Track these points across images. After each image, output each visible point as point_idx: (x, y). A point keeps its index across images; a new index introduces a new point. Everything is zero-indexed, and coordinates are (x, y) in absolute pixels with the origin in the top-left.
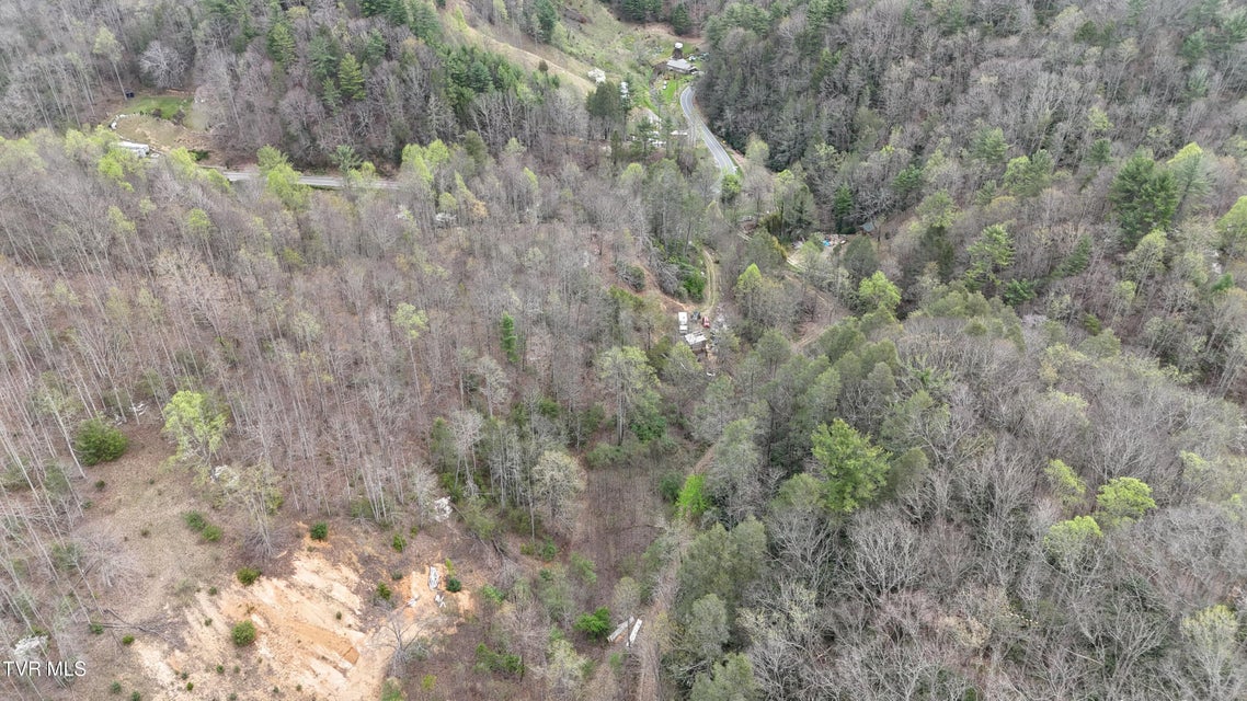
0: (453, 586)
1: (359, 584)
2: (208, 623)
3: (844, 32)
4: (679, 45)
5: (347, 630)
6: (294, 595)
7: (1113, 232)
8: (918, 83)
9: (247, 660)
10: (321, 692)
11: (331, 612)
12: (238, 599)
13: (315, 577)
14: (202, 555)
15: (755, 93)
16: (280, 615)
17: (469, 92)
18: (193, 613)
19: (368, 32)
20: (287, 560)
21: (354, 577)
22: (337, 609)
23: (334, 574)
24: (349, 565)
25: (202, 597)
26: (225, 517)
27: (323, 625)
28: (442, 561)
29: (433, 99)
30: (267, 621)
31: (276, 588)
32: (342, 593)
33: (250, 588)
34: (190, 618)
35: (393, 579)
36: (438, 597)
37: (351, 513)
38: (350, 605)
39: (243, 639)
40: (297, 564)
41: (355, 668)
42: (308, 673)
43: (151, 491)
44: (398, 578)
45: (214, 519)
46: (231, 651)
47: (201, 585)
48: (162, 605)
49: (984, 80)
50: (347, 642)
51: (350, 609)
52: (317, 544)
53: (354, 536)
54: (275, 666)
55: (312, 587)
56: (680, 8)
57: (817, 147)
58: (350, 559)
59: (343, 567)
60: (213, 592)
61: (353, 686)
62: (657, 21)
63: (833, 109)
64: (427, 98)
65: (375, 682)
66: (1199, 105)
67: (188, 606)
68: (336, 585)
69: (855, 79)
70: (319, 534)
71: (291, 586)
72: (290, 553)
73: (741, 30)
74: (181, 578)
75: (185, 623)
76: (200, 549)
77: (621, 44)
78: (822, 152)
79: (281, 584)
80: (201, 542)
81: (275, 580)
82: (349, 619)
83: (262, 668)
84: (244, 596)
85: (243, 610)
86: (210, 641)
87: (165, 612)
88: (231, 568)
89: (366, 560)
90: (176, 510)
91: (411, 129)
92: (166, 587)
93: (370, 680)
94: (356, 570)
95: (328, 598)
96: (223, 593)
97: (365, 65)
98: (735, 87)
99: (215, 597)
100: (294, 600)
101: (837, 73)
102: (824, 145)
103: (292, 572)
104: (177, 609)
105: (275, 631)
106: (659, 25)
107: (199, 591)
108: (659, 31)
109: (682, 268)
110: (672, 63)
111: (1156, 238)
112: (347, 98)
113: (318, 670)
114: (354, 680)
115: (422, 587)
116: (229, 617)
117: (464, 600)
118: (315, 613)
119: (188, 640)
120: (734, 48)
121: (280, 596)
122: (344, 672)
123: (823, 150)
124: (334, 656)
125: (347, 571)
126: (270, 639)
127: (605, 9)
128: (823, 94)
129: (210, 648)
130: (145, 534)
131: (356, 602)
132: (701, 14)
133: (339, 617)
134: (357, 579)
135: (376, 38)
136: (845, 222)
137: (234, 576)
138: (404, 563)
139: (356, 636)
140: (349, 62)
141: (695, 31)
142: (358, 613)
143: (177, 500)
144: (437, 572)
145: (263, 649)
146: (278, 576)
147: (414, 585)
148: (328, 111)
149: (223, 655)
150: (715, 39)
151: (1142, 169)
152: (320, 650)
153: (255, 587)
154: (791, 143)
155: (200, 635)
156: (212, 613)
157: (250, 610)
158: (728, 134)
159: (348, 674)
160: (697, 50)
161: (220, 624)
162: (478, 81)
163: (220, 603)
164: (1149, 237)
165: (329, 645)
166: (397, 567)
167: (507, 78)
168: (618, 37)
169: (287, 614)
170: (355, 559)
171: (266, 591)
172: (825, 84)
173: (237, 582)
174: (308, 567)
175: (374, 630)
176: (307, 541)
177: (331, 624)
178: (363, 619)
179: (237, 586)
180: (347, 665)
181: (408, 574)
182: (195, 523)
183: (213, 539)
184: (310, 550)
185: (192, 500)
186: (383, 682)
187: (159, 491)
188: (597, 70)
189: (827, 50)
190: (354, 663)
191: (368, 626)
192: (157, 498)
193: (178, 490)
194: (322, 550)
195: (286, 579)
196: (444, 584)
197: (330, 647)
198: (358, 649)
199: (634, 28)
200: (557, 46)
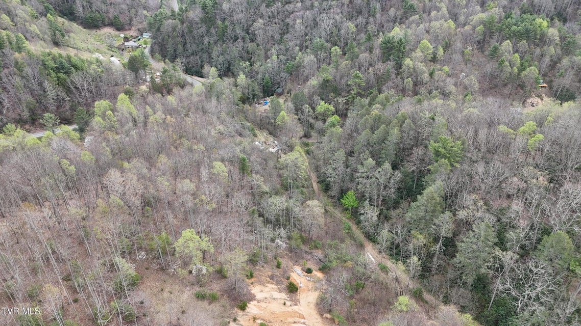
0: (308, 271)
4: (123, 35)
5: (291, 308)
6: (263, 305)
11: (280, 304)
12: (246, 318)
13: (262, 293)
14: (216, 308)
16: (266, 315)
17: (62, 75)
20: (248, 292)
22: (283, 302)
23: (267, 289)
24: (268, 282)
26: (209, 288)
27: (282, 311)
28: (294, 265)
31: (255, 305)
32: (276, 295)
33: (246, 311)
36: (307, 278)
38: (283, 298)
40: (253, 292)
41: (306, 320)
43: (166, 294)
44: (288, 278)
45: (207, 290)
47: (227, 320)
50: (295, 312)
53: (260, 270)
55: (266, 298)
56: (115, 17)
58: (267, 280)
59: (267, 285)
60: (235, 320)
65: (320, 320)
68: (272, 292)
69: (239, 32)
72: (247, 289)
73: (170, 21)
76: (212, 306)
77: (92, 40)
78: (244, 65)
79: (255, 302)
80: (210, 303)
81: (251, 302)
82: (288, 303)
84: (247, 315)
88: (232, 307)
89: (272, 277)
90: (186, 296)
93: (317, 321)
94: (272, 283)
95: (274, 299)
96: (238, 318)
99: (237, 322)
100: (265, 306)
102: (243, 62)
103: (255, 296)
105: (270, 322)
106: (107, 27)
107: (229, 323)
108: (107, 30)
110: (126, 44)
115: (297, 276)
117: (318, 274)
118: (276, 307)
120: (170, 30)
121: (259, 307)
122: (305, 324)
124: (297, 319)
125: (270, 286)
127: (75, 24)
131: (284, 295)
133: (285, 304)
134: (276, 287)
137: (236, 309)
138: (285, 272)
139: (296, 308)
141: (127, 27)
142: (288, 299)
143: (182, 291)
144: (298, 269)
147: (296, 278)
152: (291, 320)
153: (247, 309)
157: (254, 319)
160: (132, 36)
162: (64, 68)
163: (241, 323)
164: (405, 62)
165: (291, 316)
166: (284, 275)
167: (79, 63)
168: (89, 36)
169: (268, 313)
170: (268, 279)
171: (253, 309)
172: (226, 37)
173: (239, 311)
174: (257, 291)
176: (248, 281)
178: (292, 301)
179: (240, 313)
180: (303, 321)
181: (290, 275)
182: (200, 297)
183: (213, 299)
184: (252, 283)
185: (188, 288)
186: (323, 318)
187: (169, 292)
188: (97, 54)
189: (219, 22)
190: (304, 318)
191: (296, 302)
192: (172, 295)
193: (177, 287)
194: (256, 282)
195: (255, 300)
196: (304, 272)
197: (293, 317)
198: (300, 312)
199: (95, 31)
200: (68, 46)
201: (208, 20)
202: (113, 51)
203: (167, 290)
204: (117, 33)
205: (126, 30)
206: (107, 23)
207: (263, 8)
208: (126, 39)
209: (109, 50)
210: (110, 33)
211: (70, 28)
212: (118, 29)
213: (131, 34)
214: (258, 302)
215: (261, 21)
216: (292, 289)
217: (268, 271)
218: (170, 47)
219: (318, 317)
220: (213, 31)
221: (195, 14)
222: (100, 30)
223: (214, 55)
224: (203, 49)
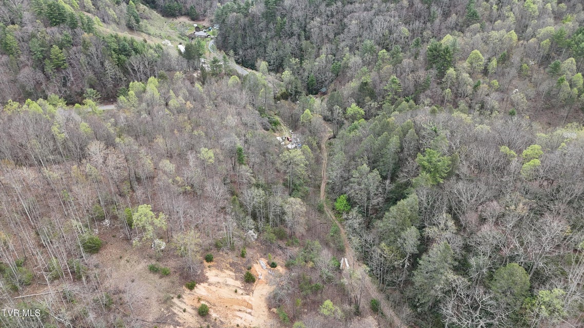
0: (273, 265)
1: (236, 275)
2: (185, 311)
4: (196, 25)
5: (241, 296)
6: (213, 288)
9: (210, 321)
10: (247, 325)
11: (231, 290)
12: (192, 297)
13: (216, 278)
14: (165, 282)
16: (212, 298)
18: (175, 309)
20: (202, 274)
21: (232, 274)
22: (234, 289)
23: (223, 275)
24: (227, 269)
25: (175, 300)
26: (165, 263)
27: (232, 297)
28: (261, 257)
30: (208, 302)
31: (205, 287)
32: (231, 281)
33: (193, 290)
34: (176, 311)
35: (248, 269)
36: (269, 271)
37: (217, 246)
38: (237, 285)
39: (203, 313)
40: (207, 274)
41: (253, 311)
42: (237, 318)
44: (250, 268)
45: (161, 265)
46: (201, 320)
47: (172, 296)
48: (161, 309)
50: (245, 301)
51: (238, 287)
52: (210, 264)
53: (224, 257)
54: (222, 320)
55: (218, 283)
56: (192, 8)
58: (226, 266)
59: (225, 271)
60: (179, 297)
61: (257, 318)
62: (182, 15)
63: (290, 45)
65: (266, 313)
67: (171, 306)
68: (227, 279)
69: (295, 28)
70: (209, 259)
72: (202, 271)
74: (162, 295)
75: (175, 314)
76: (162, 280)
78: (294, 62)
79: (206, 285)
80: (161, 277)
81: (202, 284)
82: (240, 291)
83: (218, 323)
84: (193, 295)
85: (196, 301)
86: (189, 318)
87: (163, 312)
88: (181, 285)
90: (140, 267)
91: (98, 79)
92: (157, 301)
93: (263, 313)
94: (231, 270)
95: (227, 285)
96: (183, 296)
97: (64, 50)
99: (181, 299)
100: (215, 290)
101: (287, 28)
102: (293, 58)
103: (207, 279)
104: (167, 309)
105: (215, 305)
106: (183, 17)
107: (173, 298)
108: (184, 20)
109: (269, 118)
110: (197, 33)
111: (451, 71)
112: (58, 68)
113: (241, 316)
114: (256, 316)
115: (260, 268)
116: (192, 306)
117: (280, 269)
118: (226, 293)
119: (179, 321)
120: (233, 22)
121: (208, 290)
122: (250, 313)
124: (243, 308)
125: (228, 272)
126: (214, 309)
127: (155, 12)
128: (284, 37)
129: (191, 321)
131: (238, 283)
133: (236, 292)
134: (234, 274)
135: (66, 35)
136: (313, 89)
137: (184, 287)
138: (249, 261)
139: (246, 297)
140: (56, 48)
141: (201, 18)
142: (242, 288)
143: (138, 262)
144: (263, 262)
145: (214, 315)
146: (203, 282)
147: (257, 270)
149: (199, 322)
152: (237, 308)
153: (196, 289)
155: (184, 317)
156: (184, 306)
157: (199, 299)
159: (252, 314)
161: (189, 309)
162: (125, 51)
163: (185, 300)
164: (448, 72)
165: (239, 304)
166: (246, 264)
167: (140, 47)
169: (215, 296)
170: (228, 266)
171: (201, 290)
173: (187, 289)
174: (212, 274)
175: (251, 293)
176: (206, 263)
177: (234, 295)
178: (245, 290)
179: (188, 291)
180: (249, 310)
181: (253, 266)
182: (153, 270)
183: (165, 274)
184: (209, 267)
185: (145, 260)
186: (270, 312)
187: (127, 260)
188: (166, 40)
189: (279, 18)
190: (252, 309)
191: (249, 292)
192: (128, 264)
193: (135, 258)
194: (214, 266)
195: (206, 282)
196: (268, 266)
197: (240, 305)
198: (250, 302)
199: (171, 19)
200: (142, 32)
201: (269, 16)
202: (183, 39)
203: (125, 259)
204: (191, 22)
205: (200, 21)
206: (183, 13)
207: (323, 7)
208: (198, 29)
209: (179, 37)
210: (185, 23)
211: (149, 15)
212: (193, 20)
213: (204, 25)
214: (209, 285)
215: (319, 19)
216: (249, 279)
217: (232, 257)
218: (231, 40)
219: (266, 310)
220: (271, 26)
221: (258, 9)
222: (176, 19)
223: (269, 49)
224: (260, 43)
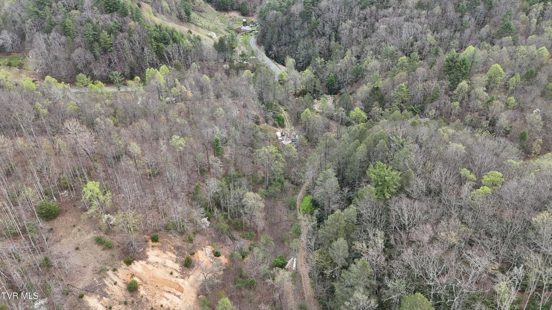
0: (217, 254)
1: (177, 259)
2: (115, 284)
3: (320, 10)
4: (244, 20)
5: (175, 279)
6: (150, 267)
7: (447, 83)
8: (354, 29)
9: (136, 298)
10: (172, 307)
11: (167, 272)
12: (127, 272)
13: (157, 258)
14: (106, 254)
15: (285, 38)
16: (146, 276)
17: (161, 45)
18: (107, 280)
19: (111, 20)
20: (144, 252)
21: (174, 256)
22: (171, 271)
23: (165, 256)
24: (171, 251)
25: (110, 273)
26: (112, 237)
27: (166, 278)
28: (209, 245)
29: (146, 49)
30: (141, 279)
31: (142, 265)
32: (170, 264)
33: (130, 266)
34: (107, 283)
35: (191, 255)
36: (211, 259)
37: (167, 229)
38: (175, 268)
39: (132, 288)
40: (148, 253)
41: (183, 294)
42: (164, 299)
43: (75, 230)
44: (193, 254)
45: (107, 238)
46: (128, 294)
47: (108, 268)
48: (93, 279)
49: (382, 27)
50: (177, 284)
51: (175, 270)
52: (155, 244)
53: (170, 239)
54: (149, 298)
55: (157, 263)
56: (243, 4)
57: (316, 59)
58: (170, 248)
59: (168, 252)
60: (114, 270)
61: (184, 302)
62: (233, 10)
63: (320, 43)
64: (143, 49)
65: (194, 299)
66: (468, 32)
67: (104, 277)
68: (167, 260)
69: (327, 29)
70: (155, 240)
71: (148, 263)
72: (145, 249)
73: (275, 11)
74: (99, 266)
75: (105, 285)
76: (104, 252)
77: (219, 21)
78: (319, 61)
79: (144, 263)
80: (104, 249)
81: (140, 261)
82: (176, 274)
83: (144, 300)
84: (129, 270)
85: (129, 276)
86: (118, 291)
87: (94, 281)
88: (120, 259)
89: (178, 248)
90: (89, 237)
91: (137, 63)
92: (93, 271)
93: (191, 298)
94: (174, 253)
95: (165, 266)
96: (119, 270)
97: (112, 35)
98: (276, 36)
99: (116, 272)
100: (151, 269)
101: (319, 28)
102: (319, 58)
103: (147, 257)
104: (100, 279)
105: (146, 283)
106: (234, 12)
107: (108, 270)
108: (235, 14)
109: (274, 113)
110: (243, 28)
111: (464, 84)
112: (105, 51)
113: (168, 297)
114: (184, 299)
115: (204, 256)
116: (124, 280)
117: (223, 259)
118: (160, 273)
119: (108, 292)
120: (273, 19)
121: (144, 268)
122: (179, 296)
123: (319, 60)
124: (173, 290)
125: (170, 254)
126: (144, 287)
127: (210, 6)
128: (315, 37)
129: (118, 294)
130: (77, 249)
131: (177, 266)
132: (252, 6)
133: (171, 274)
134: (175, 257)
135: (115, 23)
136: (333, 89)
137: (122, 262)
138: (194, 247)
139: (180, 281)
140: (105, 33)
141: (250, 14)
142: (179, 271)
143: (88, 232)
144: (209, 250)
145: (142, 292)
146: (142, 259)
147: (200, 256)
148: (96, 57)
149: (125, 296)
150: (263, 17)
151: (455, 57)
152: (167, 289)
153: (132, 265)
154: (304, 58)
155: (113, 289)
156: (116, 279)
157: (133, 275)
158: (275, 57)
159: (181, 297)
160: (252, 22)
161: (120, 283)
162: (165, 39)
163: (118, 274)
164: (461, 84)
166: (191, 250)
167: (178, 37)
168: (217, 18)
169: (150, 275)
170: (172, 248)
171: (138, 267)
172: (315, 33)
173: (124, 264)
174: (153, 254)
175: (187, 277)
176: (151, 243)
177: (168, 277)
178: (181, 273)
179: (124, 266)
180: (179, 293)
181: (197, 252)
182: (99, 241)
183: (108, 247)
184: (153, 247)
185: (95, 232)
186: (197, 298)
187: (78, 229)
188: (212, 32)
189: (314, 18)
190: (182, 292)
191: (184, 276)
192: (79, 233)
193: (87, 228)
194: (158, 246)
195: (145, 260)
196: (212, 254)
197: (171, 287)
198: (183, 286)
199: (223, 13)
203: (78, 227)
205: (249, 16)
206: (235, 8)
210: (235, 17)
212: (243, 15)
213: (252, 20)
215: (350, 22)
216: (188, 265)
217: (178, 241)
218: (268, 37)
219: (194, 295)
222: (228, 13)
223: (300, 46)
